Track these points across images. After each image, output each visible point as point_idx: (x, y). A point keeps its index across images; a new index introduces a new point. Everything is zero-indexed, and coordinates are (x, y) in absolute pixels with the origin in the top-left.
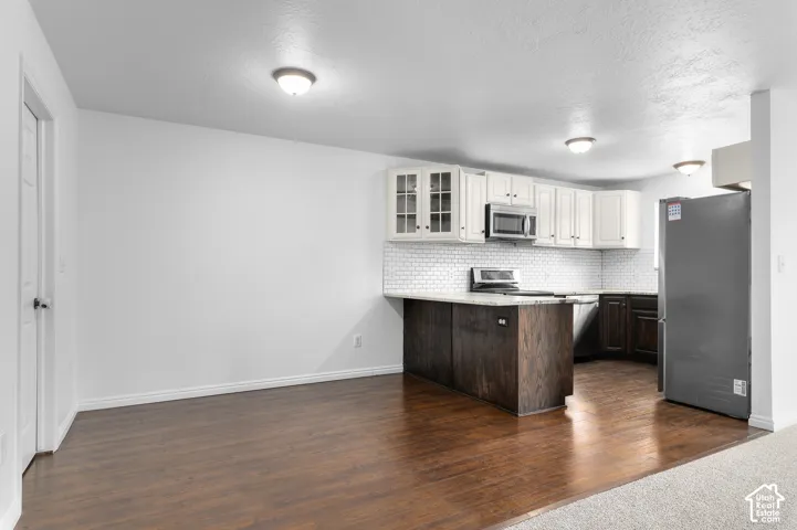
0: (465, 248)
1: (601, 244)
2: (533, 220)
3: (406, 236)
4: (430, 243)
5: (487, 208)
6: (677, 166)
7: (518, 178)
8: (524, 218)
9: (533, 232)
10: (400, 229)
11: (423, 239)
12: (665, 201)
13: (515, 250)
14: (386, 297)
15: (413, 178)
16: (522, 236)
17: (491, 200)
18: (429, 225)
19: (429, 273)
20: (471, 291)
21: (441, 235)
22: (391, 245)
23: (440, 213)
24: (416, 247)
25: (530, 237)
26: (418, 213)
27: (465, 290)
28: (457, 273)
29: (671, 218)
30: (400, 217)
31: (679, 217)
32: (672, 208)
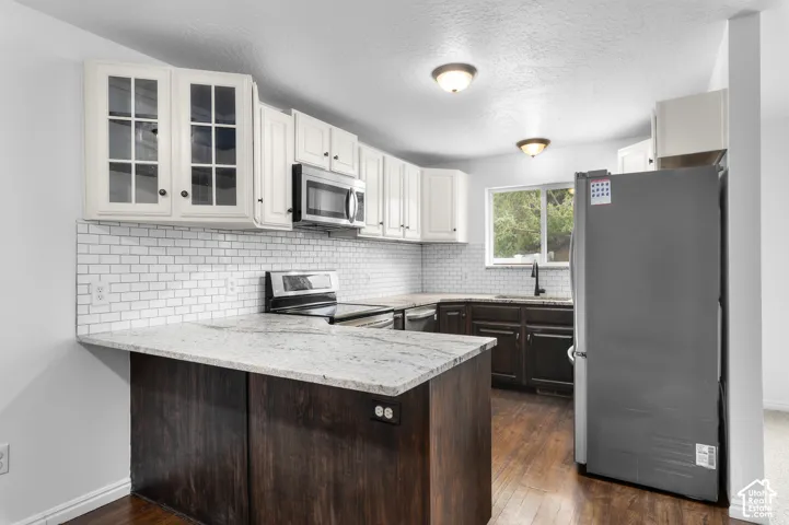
0: (257, 239)
1: (430, 237)
2: (361, 198)
3: (134, 209)
4: (190, 227)
5: (297, 171)
6: (521, 144)
7: (338, 132)
8: (348, 193)
9: (360, 217)
10: (118, 195)
11: (175, 218)
12: (584, 175)
13: (329, 242)
14: (81, 343)
15: (148, 89)
16: (344, 222)
17: (303, 158)
18: (189, 188)
19: (186, 285)
20: (267, 311)
21: (213, 212)
22: (94, 229)
23: (214, 166)
24: (160, 233)
25: (356, 223)
26: (162, 163)
27: (256, 310)
28: (241, 282)
29: (595, 201)
30: (118, 169)
31: (607, 200)
32: (595, 186)
